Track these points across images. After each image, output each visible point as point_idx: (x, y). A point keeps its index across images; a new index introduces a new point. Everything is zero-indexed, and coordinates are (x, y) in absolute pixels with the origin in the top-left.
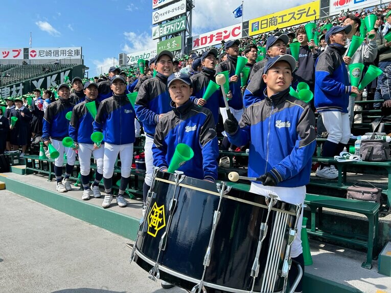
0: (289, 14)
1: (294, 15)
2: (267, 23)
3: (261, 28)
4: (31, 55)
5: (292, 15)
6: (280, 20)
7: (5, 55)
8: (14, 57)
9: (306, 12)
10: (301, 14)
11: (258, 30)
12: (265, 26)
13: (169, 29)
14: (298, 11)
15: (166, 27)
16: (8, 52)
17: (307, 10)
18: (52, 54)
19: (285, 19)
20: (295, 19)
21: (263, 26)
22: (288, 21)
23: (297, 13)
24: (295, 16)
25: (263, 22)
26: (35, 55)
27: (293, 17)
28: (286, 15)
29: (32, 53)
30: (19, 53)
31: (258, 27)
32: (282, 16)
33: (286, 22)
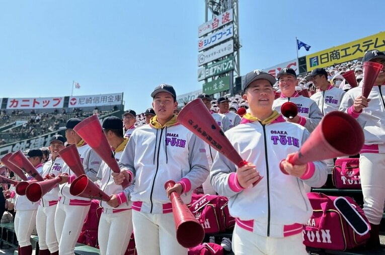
1: (359, 47)
2: (328, 57)
3: (322, 63)
4: (71, 103)
5: (357, 47)
6: (342, 53)
7: (45, 104)
8: (54, 106)
9: (373, 43)
10: (368, 46)
11: (318, 64)
12: (326, 60)
13: (215, 70)
14: (364, 43)
15: (212, 68)
16: (49, 101)
17: (374, 41)
18: (93, 101)
19: (348, 52)
20: (361, 51)
21: (323, 61)
22: (353, 54)
23: (362, 45)
24: (361, 48)
25: (323, 57)
26: (75, 103)
27: (358, 49)
28: (349, 48)
29: (72, 101)
30: (59, 102)
31: (317, 61)
32: (345, 50)
33: (351, 54)
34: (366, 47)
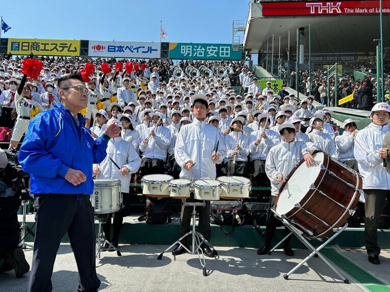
0: (52, 44)
1: (56, 46)
2: (28, 46)
3: (22, 50)
6: (42, 47)
9: (67, 47)
10: (64, 47)
11: (19, 50)
12: (27, 48)
14: (61, 44)
17: (68, 45)
19: (47, 47)
20: (58, 51)
21: (24, 48)
22: (51, 50)
23: (59, 45)
24: (58, 48)
25: (24, 44)
27: (55, 48)
28: (48, 44)
31: (18, 47)
32: (45, 44)
33: (48, 50)
34: (62, 48)
